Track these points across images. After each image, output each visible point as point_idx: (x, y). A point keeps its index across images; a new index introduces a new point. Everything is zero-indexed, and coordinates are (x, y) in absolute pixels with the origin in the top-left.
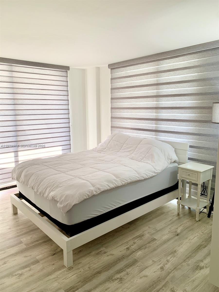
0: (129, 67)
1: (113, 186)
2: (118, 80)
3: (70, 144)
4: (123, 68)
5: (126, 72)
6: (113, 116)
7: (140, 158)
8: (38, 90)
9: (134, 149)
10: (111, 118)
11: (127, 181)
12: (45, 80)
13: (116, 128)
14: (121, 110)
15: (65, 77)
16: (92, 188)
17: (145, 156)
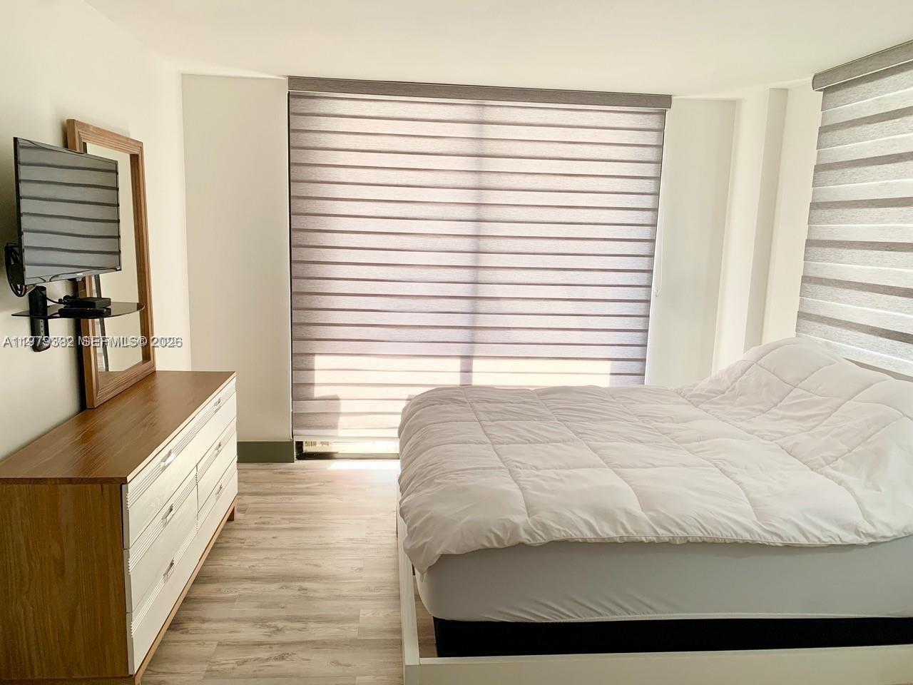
0: (892, 77)
1: (612, 534)
2: (845, 133)
3: (644, 360)
4: (869, 84)
5: (879, 99)
6: (812, 273)
7: (822, 457)
8: (553, 177)
9: (822, 415)
10: (802, 282)
11: (684, 530)
12: (579, 146)
13: (815, 321)
14: (844, 252)
15: (655, 133)
16: (520, 519)
17: (850, 451)
